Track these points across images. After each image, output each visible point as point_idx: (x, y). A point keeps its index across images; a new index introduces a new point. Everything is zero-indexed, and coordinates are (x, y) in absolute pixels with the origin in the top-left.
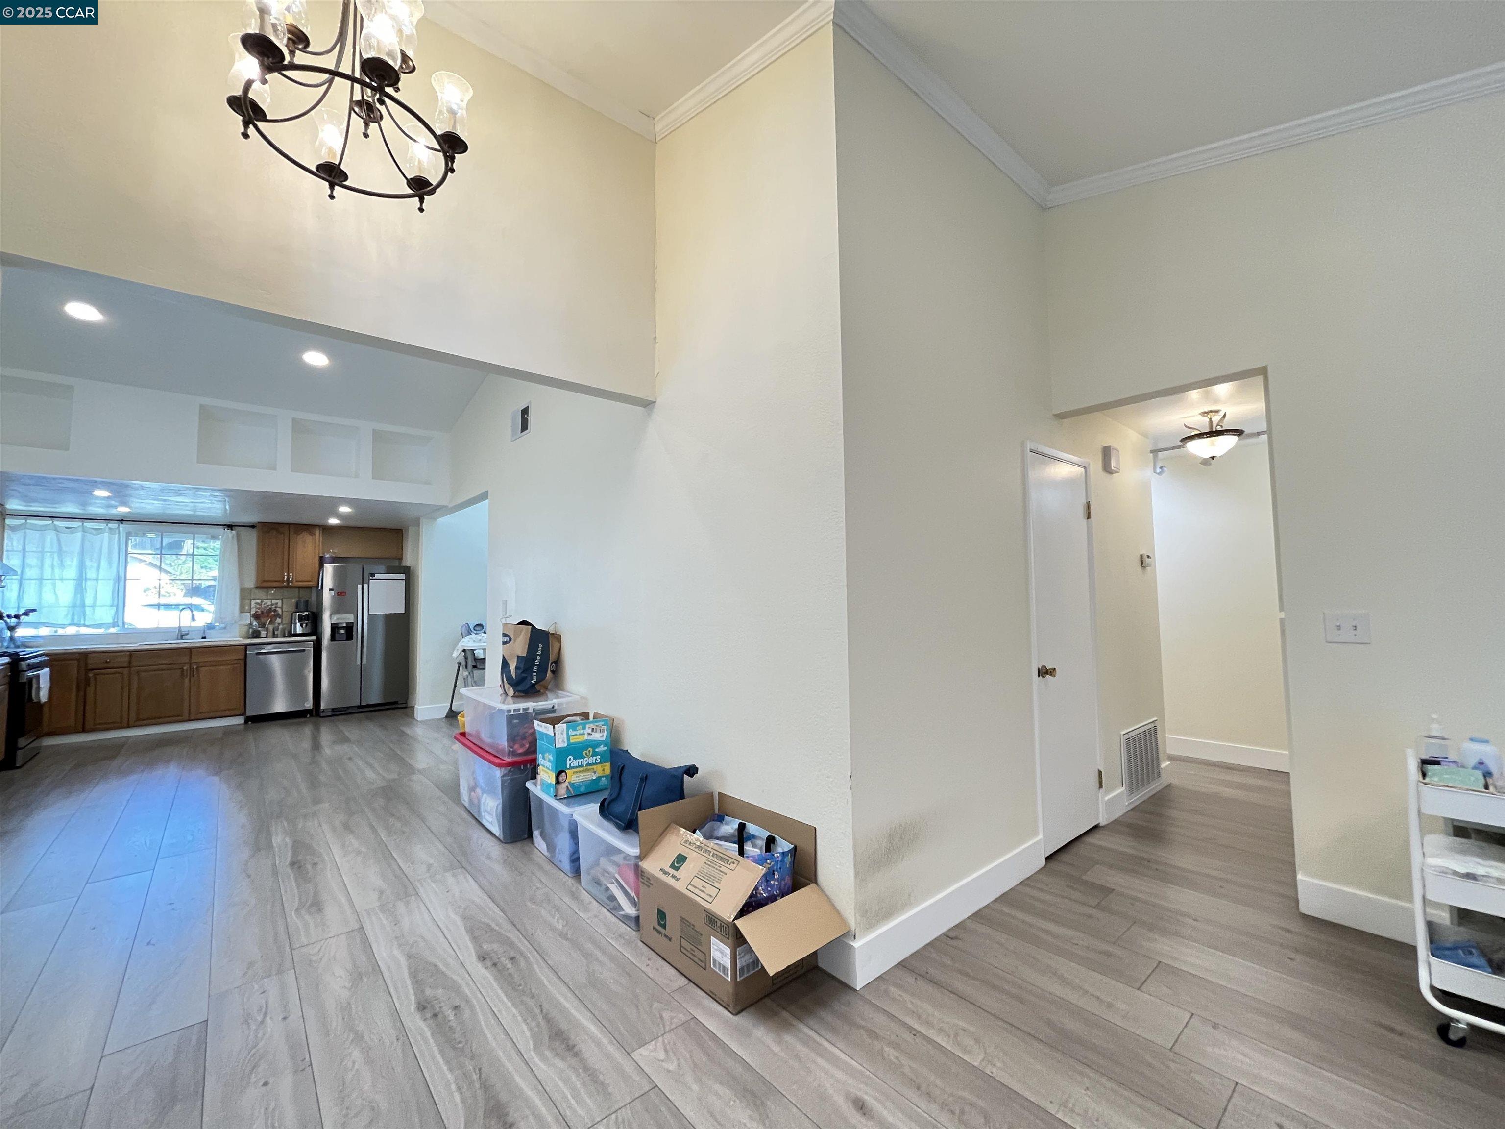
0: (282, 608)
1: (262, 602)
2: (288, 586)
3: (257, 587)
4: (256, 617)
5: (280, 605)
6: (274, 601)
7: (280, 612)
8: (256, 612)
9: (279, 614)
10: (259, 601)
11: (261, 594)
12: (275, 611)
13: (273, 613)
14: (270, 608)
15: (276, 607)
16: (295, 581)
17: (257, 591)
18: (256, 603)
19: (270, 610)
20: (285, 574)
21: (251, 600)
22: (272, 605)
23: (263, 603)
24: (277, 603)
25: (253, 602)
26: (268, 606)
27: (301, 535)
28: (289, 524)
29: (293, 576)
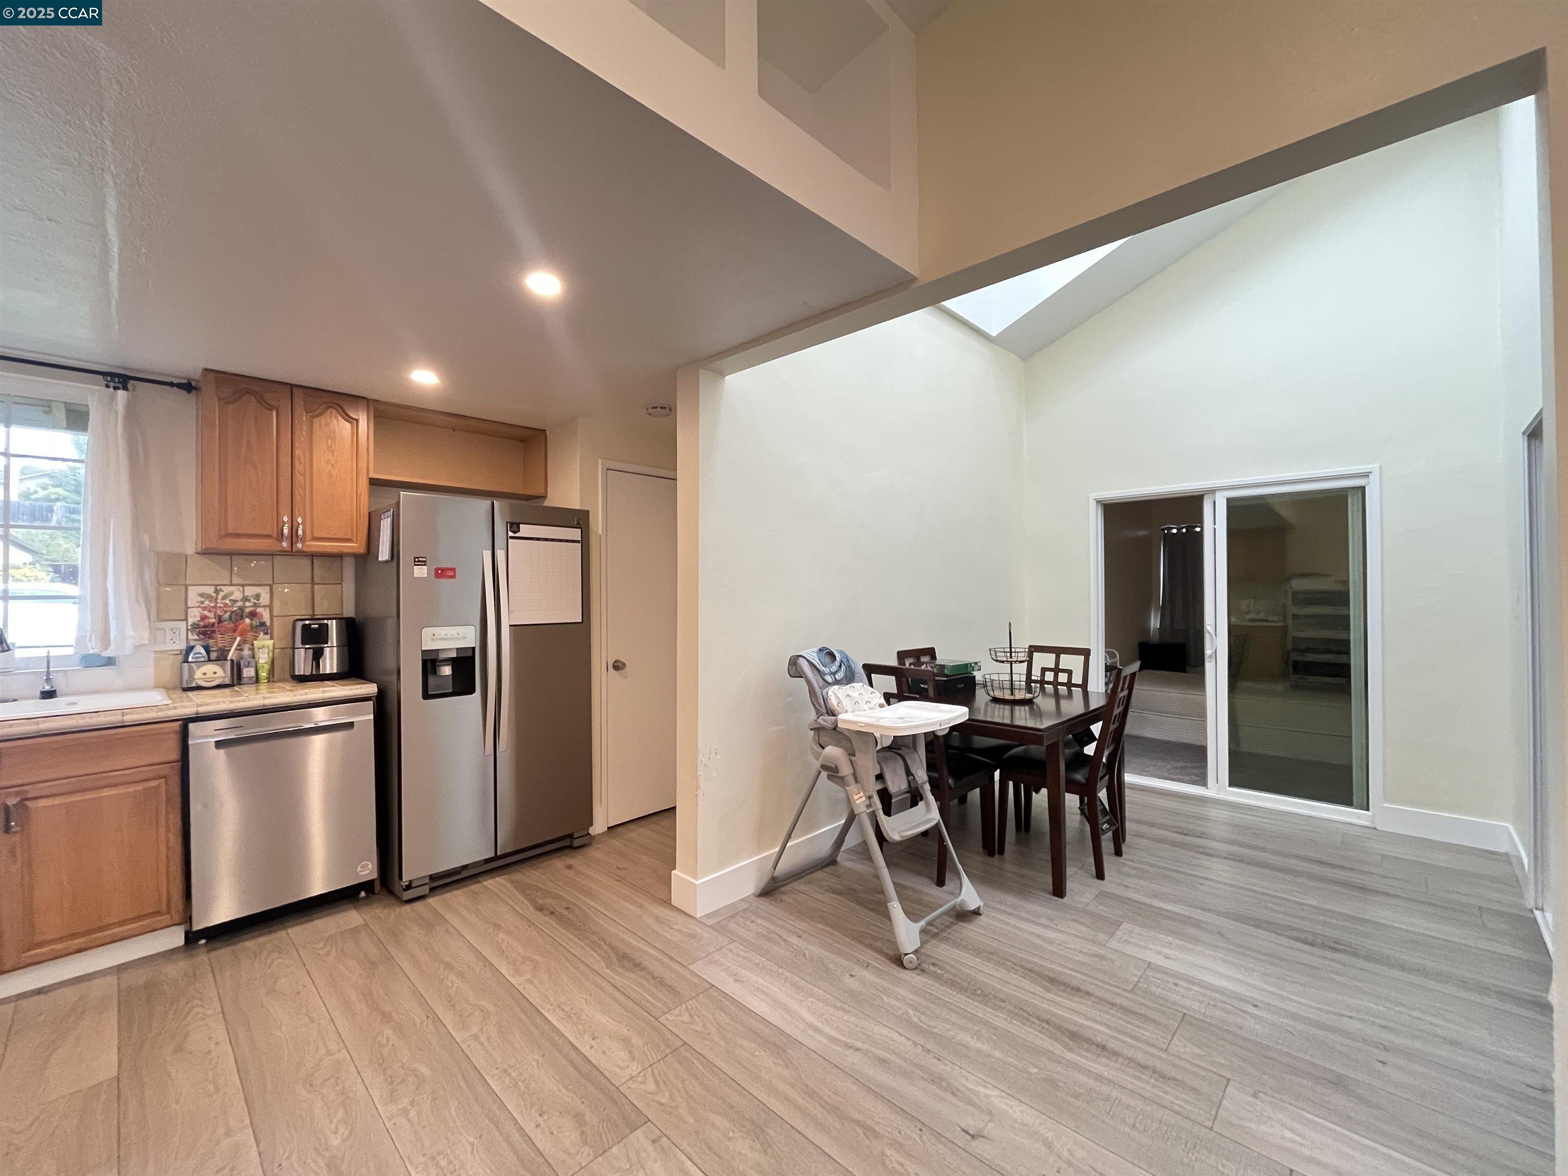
0: (270, 607)
1: (217, 592)
2: (291, 553)
3: (206, 553)
4: (205, 631)
5: (265, 599)
6: (250, 591)
7: (266, 618)
8: (204, 618)
9: (263, 624)
10: (210, 590)
11: (217, 571)
12: (253, 615)
13: (248, 621)
14: (241, 609)
15: (255, 605)
16: (309, 536)
17: (205, 561)
18: (202, 595)
19: (239, 615)
20: (285, 519)
21: (186, 586)
22: (246, 599)
23: (221, 594)
24: (258, 597)
25: (193, 592)
26: (235, 601)
27: (323, 419)
28: (292, 386)
29: (304, 523)
